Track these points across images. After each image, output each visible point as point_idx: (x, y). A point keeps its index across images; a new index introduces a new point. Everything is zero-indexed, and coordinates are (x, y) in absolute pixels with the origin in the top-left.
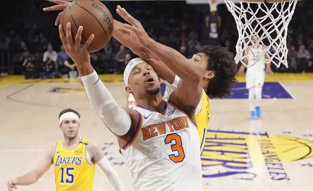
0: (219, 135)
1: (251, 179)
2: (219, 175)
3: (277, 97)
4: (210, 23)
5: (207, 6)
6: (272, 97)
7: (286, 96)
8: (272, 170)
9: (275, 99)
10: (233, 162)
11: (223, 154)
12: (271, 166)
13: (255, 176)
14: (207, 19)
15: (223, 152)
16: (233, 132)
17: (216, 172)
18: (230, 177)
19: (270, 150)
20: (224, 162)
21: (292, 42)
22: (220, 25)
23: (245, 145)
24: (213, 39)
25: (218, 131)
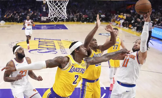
0: (46, 40)
1: (56, 53)
2: (46, 52)
3: (64, 29)
4: (43, 7)
5: (43, 2)
6: (62, 29)
7: (66, 28)
8: (62, 51)
9: (63, 30)
10: (50, 48)
11: (47, 46)
12: (61, 49)
13: (57, 52)
14: (42, 5)
15: (47, 45)
16: (50, 39)
17: (45, 51)
18: (49, 53)
19: (61, 45)
20: (48, 48)
21: (68, 12)
22: (46, 7)
23: (54, 43)
24: (44, 11)
25: (46, 39)
